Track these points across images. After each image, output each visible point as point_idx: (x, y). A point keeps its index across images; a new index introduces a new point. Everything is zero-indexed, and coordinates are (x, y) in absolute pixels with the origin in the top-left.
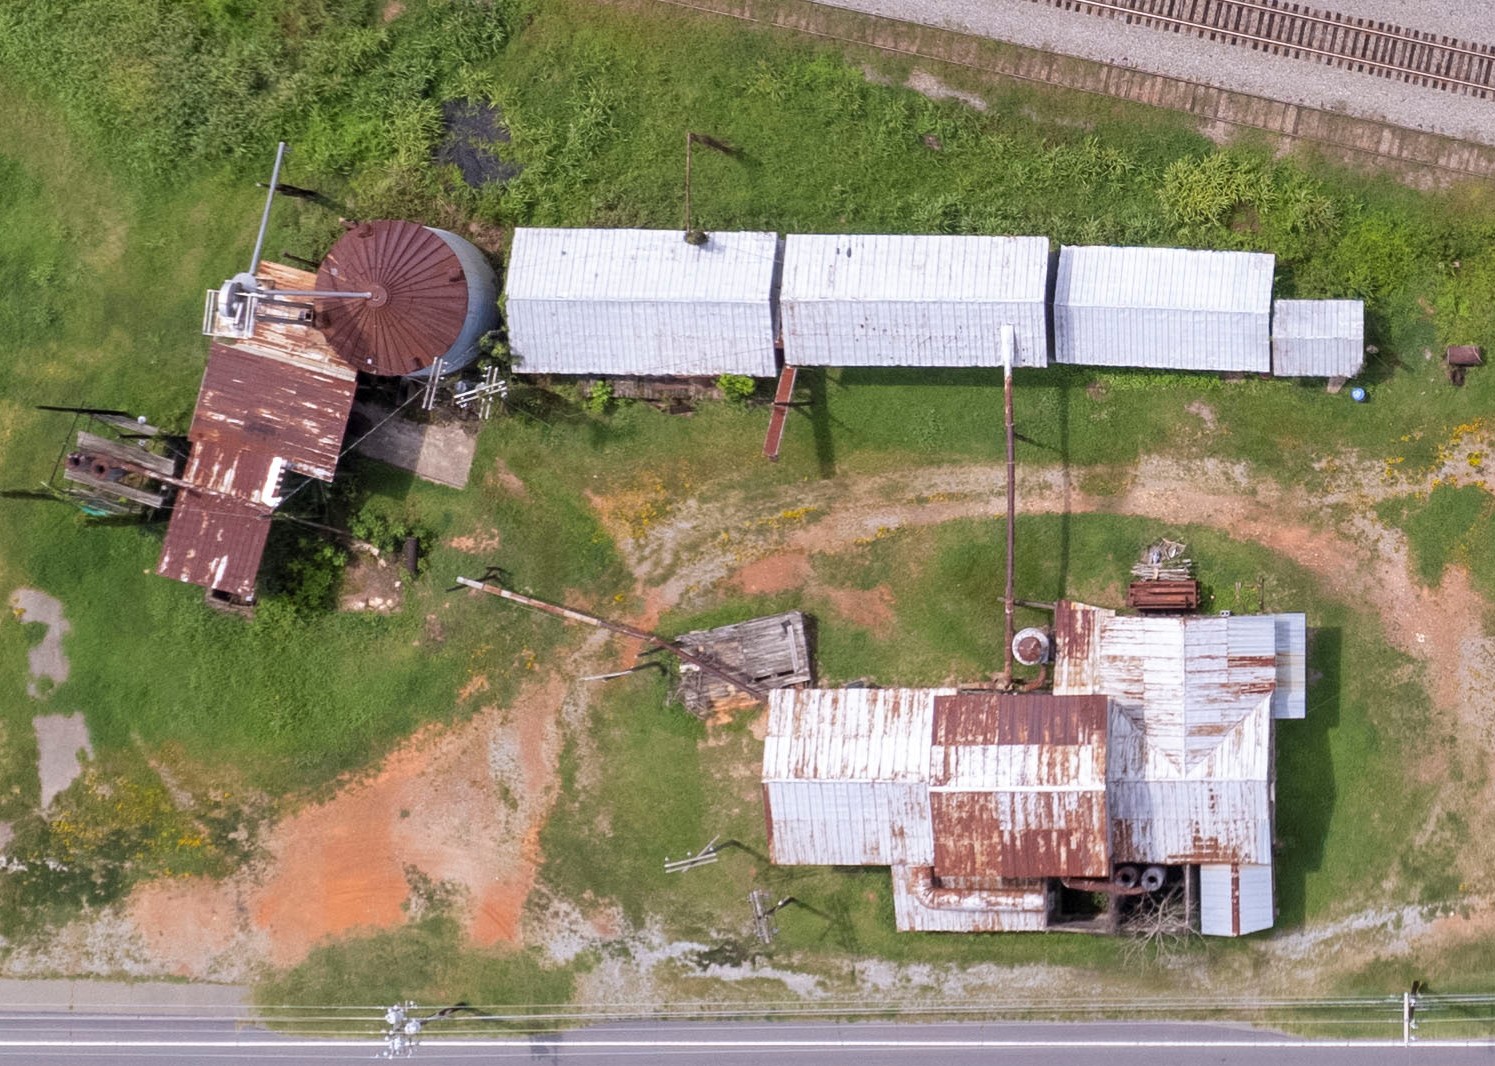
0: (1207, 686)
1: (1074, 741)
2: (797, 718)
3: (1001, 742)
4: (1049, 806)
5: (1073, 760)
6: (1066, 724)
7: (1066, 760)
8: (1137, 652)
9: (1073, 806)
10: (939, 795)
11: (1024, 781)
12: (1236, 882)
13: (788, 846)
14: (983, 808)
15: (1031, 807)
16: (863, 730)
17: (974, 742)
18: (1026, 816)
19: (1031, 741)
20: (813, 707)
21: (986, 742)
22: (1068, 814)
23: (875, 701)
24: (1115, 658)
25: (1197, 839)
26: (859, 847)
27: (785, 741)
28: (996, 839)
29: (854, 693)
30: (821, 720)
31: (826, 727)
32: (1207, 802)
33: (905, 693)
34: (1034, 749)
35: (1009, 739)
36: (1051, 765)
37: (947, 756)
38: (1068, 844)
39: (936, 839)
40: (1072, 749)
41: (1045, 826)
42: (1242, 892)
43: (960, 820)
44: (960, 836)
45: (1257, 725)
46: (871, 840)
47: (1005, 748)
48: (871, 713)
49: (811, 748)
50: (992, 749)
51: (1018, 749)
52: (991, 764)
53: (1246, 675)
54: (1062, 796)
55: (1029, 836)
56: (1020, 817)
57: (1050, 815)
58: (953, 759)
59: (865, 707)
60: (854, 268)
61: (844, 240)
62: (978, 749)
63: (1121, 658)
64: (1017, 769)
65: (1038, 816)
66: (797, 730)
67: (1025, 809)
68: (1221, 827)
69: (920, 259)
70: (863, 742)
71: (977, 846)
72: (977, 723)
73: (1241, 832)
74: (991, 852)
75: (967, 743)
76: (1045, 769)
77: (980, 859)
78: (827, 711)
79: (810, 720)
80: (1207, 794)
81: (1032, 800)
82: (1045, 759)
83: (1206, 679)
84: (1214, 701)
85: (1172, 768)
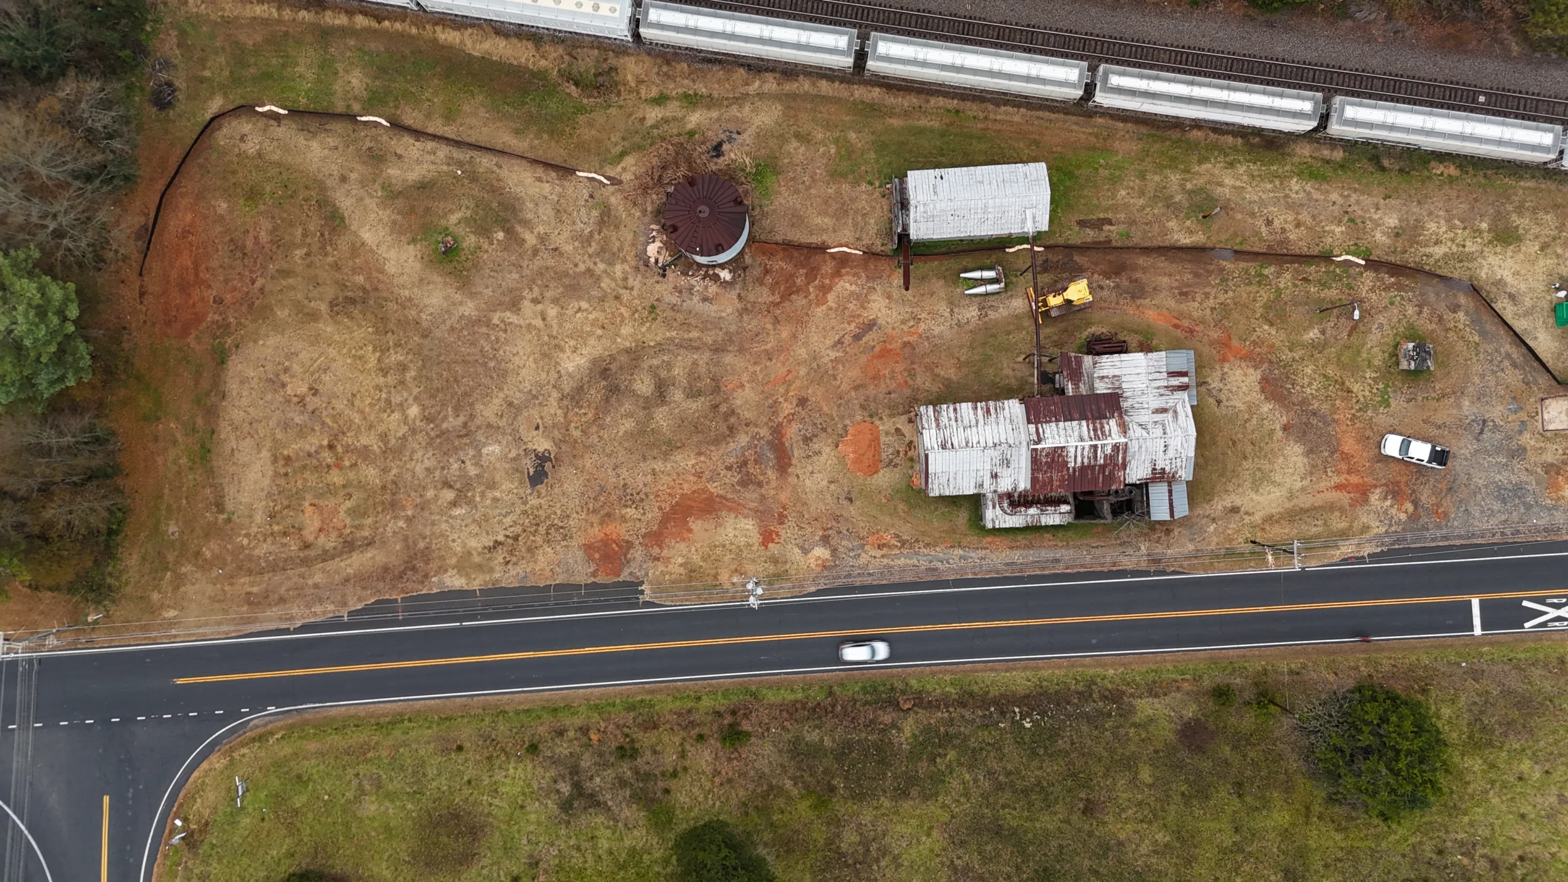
0: (1158, 388)
1: (1106, 417)
2: (937, 420)
3: (1065, 421)
4: (1095, 452)
5: (1107, 427)
6: (1099, 409)
7: (1102, 427)
8: (1117, 372)
9: (1109, 451)
10: (1036, 450)
11: (1082, 439)
12: (1170, 492)
13: (936, 487)
14: (1060, 455)
15: (1086, 453)
16: (973, 422)
17: (1051, 421)
18: (1083, 458)
19: (1080, 419)
20: (944, 413)
21: (1057, 421)
22: (1106, 456)
23: (976, 408)
24: (1103, 377)
25: (1154, 469)
26: (973, 485)
27: (933, 432)
28: (1065, 472)
29: (964, 405)
30: (950, 419)
31: (953, 422)
32: (1163, 449)
33: (991, 404)
34: (1084, 423)
35: (1069, 418)
36: (1095, 430)
37: (1037, 429)
38: (1104, 473)
39: (1033, 474)
40: (1104, 421)
41: (1092, 463)
42: (1174, 497)
43: (1046, 462)
44: (1046, 472)
45: (1184, 407)
46: (979, 480)
47: (1068, 423)
48: (976, 414)
49: (947, 433)
50: (1061, 424)
51: (1075, 423)
52: (1062, 432)
53: (1176, 381)
54: (1103, 446)
55: (1083, 468)
56: (1079, 459)
57: (1095, 457)
58: (1041, 430)
59: (971, 412)
60: (946, 185)
61: (938, 172)
62: (1053, 424)
63: (1107, 377)
64: (1076, 434)
65: (1089, 458)
66: (938, 425)
67: (1082, 454)
68: (1168, 462)
69: (979, 178)
70: (974, 429)
71: (1055, 478)
72: (1050, 411)
73: (1179, 464)
74: (1062, 480)
75: (1047, 422)
76: (1092, 433)
77: (1056, 483)
78: (952, 415)
79: (944, 420)
80: (1163, 444)
81: (1087, 450)
82: (1091, 427)
83: (1158, 383)
84: (1162, 395)
85: (1144, 432)
